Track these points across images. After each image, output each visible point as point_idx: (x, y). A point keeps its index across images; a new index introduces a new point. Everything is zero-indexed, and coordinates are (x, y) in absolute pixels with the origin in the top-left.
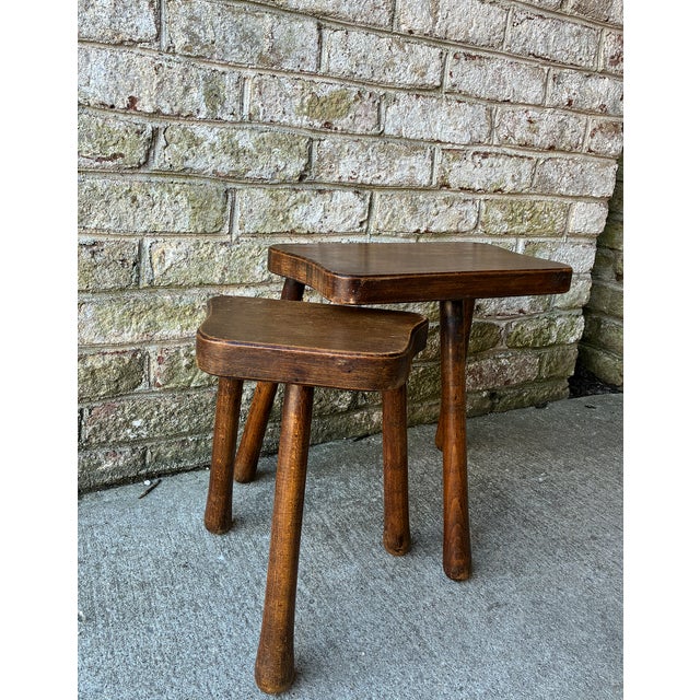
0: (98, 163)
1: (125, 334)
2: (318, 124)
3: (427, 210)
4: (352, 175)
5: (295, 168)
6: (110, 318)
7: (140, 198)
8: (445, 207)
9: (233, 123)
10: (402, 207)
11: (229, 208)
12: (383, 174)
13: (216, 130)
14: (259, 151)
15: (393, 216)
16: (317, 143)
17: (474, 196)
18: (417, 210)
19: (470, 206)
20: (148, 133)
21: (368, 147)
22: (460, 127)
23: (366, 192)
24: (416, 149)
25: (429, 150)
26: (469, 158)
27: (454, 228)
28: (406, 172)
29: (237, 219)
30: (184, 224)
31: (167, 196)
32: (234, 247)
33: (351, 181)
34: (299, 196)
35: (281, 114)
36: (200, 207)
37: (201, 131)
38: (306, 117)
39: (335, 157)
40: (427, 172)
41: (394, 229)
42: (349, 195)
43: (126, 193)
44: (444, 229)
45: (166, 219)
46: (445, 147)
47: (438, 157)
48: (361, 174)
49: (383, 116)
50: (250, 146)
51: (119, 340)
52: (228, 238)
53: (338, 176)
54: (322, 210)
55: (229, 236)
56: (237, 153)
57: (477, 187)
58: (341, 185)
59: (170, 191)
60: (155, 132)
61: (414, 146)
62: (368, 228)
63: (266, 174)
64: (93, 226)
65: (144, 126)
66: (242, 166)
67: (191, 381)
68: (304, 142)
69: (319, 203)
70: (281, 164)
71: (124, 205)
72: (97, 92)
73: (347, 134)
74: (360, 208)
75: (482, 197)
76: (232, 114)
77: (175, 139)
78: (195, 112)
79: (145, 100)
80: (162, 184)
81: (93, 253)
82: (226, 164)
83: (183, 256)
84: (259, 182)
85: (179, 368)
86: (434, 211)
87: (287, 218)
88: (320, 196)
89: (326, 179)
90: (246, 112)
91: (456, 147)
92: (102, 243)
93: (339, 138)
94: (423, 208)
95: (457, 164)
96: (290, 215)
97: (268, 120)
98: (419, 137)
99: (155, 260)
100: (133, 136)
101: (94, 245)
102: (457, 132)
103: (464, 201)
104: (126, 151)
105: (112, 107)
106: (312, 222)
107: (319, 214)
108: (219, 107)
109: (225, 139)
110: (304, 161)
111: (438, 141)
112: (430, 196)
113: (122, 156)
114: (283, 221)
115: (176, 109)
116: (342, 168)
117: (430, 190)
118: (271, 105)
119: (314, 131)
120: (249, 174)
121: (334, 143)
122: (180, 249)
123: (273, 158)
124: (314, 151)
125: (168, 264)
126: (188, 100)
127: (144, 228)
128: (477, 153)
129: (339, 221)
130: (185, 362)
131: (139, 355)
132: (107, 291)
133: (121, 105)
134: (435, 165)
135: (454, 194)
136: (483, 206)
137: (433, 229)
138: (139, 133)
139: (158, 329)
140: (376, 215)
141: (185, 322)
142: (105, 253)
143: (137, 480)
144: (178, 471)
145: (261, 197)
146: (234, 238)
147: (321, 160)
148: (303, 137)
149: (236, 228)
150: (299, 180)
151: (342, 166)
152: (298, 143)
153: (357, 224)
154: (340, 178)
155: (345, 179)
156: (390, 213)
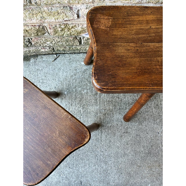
1: (33, 20)
51: (31, 22)
67: (64, 34)
85: (58, 31)
130: (60, 29)
131: (41, 27)
139: (45, 19)
141: (56, 17)
143: (52, 54)
144: (65, 53)
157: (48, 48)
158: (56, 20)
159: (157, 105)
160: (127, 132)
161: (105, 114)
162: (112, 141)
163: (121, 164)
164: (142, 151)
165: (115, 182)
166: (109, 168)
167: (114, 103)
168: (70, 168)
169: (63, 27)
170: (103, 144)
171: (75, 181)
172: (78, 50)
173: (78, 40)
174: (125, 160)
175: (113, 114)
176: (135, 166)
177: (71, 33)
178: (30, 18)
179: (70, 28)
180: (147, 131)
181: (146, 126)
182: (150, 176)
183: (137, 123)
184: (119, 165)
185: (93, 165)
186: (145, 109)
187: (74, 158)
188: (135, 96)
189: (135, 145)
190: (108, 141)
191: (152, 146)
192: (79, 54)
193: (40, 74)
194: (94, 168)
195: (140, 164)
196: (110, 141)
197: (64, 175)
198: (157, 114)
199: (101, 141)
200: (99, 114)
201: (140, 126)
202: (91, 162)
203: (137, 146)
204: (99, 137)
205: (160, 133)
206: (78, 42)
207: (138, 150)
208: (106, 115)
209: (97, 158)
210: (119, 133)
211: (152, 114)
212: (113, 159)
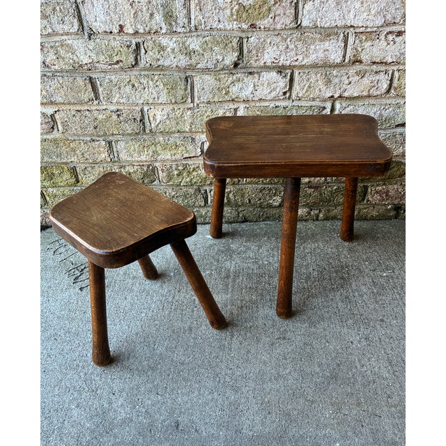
0: (110, 67)
1: (142, 157)
2: (245, 26)
3: (341, 81)
4: (274, 60)
5: (231, 58)
6: (133, 148)
7: (136, 85)
8: (358, 78)
9: (184, 33)
10: (317, 81)
11: (189, 88)
12: (300, 58)
13: (174, 39)
14: (204, 50)
15: (309, 87)
16: (246, 40)
17: (387, 68)
18: (330, 81)
19: (382, 76)
20: (134, 46)
21: (287, 38)
22: (373, 12)
23: (287, 71)
24: (329, 35)
25: (342, 35)
26: (382, 37)
27: (365, 93)
28: (321, 55)
29: (196, 94)
30: (163, 99)
31: (151, 83)
32: (196, 111)
33: (274, 65)
34: (235, 77)
35: (217, 22)
36: (172, 89)
37: (164, 41)
38: (235, 22)
39: (261, 49)
40: (341, 53)
41: (312, 96)
42: (274, 74)
43: (128, 82)
44: (355, 95)
45: (153, 96)
46: (358, 30)
47: (351, 40)
48: (281, 59)
49: (300, 12)
50: (198, 48)
51: (139, 159)
52: (192, 105)
53: (263, 62)
54: (252, 86)
55: (192, 104)
56: (189, 53)
57: (390, 60)
58: (266, 68)
59: (152, 80)
60: (138, 45)
61: (328, 33)
62: (290, 95)
63: (210, 65)
64: (115, 101)
65: (131, 42)
66: (193, 62)
67: (181, 182)
68: (235, 41)
69: (250, 81)
70: (220, 58)
71: (128, 89)
72: (101, 25)
73: (269, 30)
74: (282, 83)
75: (395, 68)
76: (184, 27)
77: (150, 48)
78: (159, 30)
79: (128, 25)
80: (147, 76)
81: (118, 116)
82: (183, 61)
83: (166, 117)
84: (206, 70)
85: (173, 175)
86: (347, 82)
87: (228, 92)
88: (250, 77)
89: (254, 64)
90: (193, 25)
91: (369, 30)
92: (121, 110)
93: (263, 35)
94: (337, 80)
95: (369, 43)
96: (230, 90)
97: (208, 28)
98: (334, 25)
99: (151, 119)
100: (125, 49)
101: (118, 111)
102: (370, 17)
103: (376, 72)
104: (123, 59)
105: (111, 32)
106: (246, 93)
107: (251, 88)
108: (174, 23)
109: (181, 45)
110: (236, 54)
111: (351, 26)
112: (343, 71)
113: (121, 61)
114: (226, 94)
115: (147, 29)
116: (266, 56)
117: (343, 66)
118: (209, 17)
119: (243, 31)
120: (199, 66)
121: (259, 39)
122: (163, 112)
123: (214, 54)
124: (245, 45)
125: (158, 121)
126: (153, 22)
127: (142, 102)
128: (390, 32)
129: (266, 91)
130: (176, 172)
131: (151, 168)
132: (130, 135)
133: (115, 31)
134: (348, 46)
135: (366, 68)
136: (396, 74)
137: (346, 94)
138: (128, 47)
139: (159, 155)
140: (296, 86)
141: (173, 152)
142: (124, 115)
145: (209, 79)
146: (195, 105)
147: (250, 52)
148: (235, 37)
149: (196, 99)
150: (234, 67)
151: (266, 54)
152: (231, 42)
153: (281, 93)
154: (265, 63)
155: (269, 64)
156: (307, 85)
158: (173, 157)
159: (347, 297)
160: (284, 338)
161: (242, 307)
162: (253, 352)
163: (269, 394)
164: (318, 373)
165: (255, 429)
166: (243, 400)
167: (260, 292)
168: (157, 394)
169: (181, 168)
170: (232, 355)
171: (164, 421)
173: (202, 194)
174: (278, 386)
175: (257, 307)
176: (302, 401)
177: (191, 180)
178: (139, 153)
179: (191, 170)
180: (328, 338)
181: (325, 330)
182: (338, 424)
183: (307, 324)
184: (265, 395)
185: (207, 393)
186: (322, 302)
188: (302, 282)
189: (301, 361)
190: (243, 352)
191: (338, 365)
194: (210, 397)
195: (312, 397)
197: (144, 407)
198: (346, 311)
199: (230, 349)
200: (229, 307)
201: (313, 330)
202: (205, 387)
203: (307, 363)
204: (226, 343)
205: (355, 342)
206: (202, 199)
207: (309, 370)
208: (244, 308)
209: (218, 379)
210: (268, 339)
211: (336, 310)
212: (252, 384)
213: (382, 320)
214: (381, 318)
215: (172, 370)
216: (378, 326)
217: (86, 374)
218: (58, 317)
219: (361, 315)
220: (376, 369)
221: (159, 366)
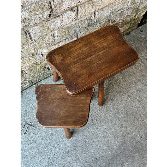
4: (69, 6)
5: (46, 15)
10: (89, 7)
11: (28, 36)
12: (81, 0)
14: (31, 16)
15: (86, 11)
16: (53, 2)
18: (94, 5)
23: (75, 8)
27: (107, 4)
32: (35, 43)
34: (51, 22)
39: (61, 3)
41: (87, 14)
42: (69, 12)
48: (72, 4)
50: (27, 16)
54: (60, 21)
56: (23, 21)
58: (66, 11)
62: (77, 18)
63: (36, 21)
66: (27, 24)
67: (36, 69)
68: (47, 4)
69: (58, 21)
70: (41, 16)
74: (73, 15)
83: (21, 52)
84: (36, 25)
85: (32, 69)
86: (101, 3)
87: (49, 29)
88: (58, 18)
89: (59, 12)
94: (97, 4)
97: (30, 4)
106: (58, 26)
107: (59, 23)
110: (49, 11)
116: (64, 6)
123: (37, 16)
124: (52, 5)
129: (67, 21)
137: (100, 8)
140: (80, 13)
143: (32, 85)
144: (41, 81)
145: (38, 28)
146: (33, 41)
147: (55, 7)
148: (46, 3)
149: (33, 38)
150: (49, 17)
151: (64, 5)
152: (45, 6)
153: (74, 19)
154: (64, 9)
155: (66, 9)
156: (84, 11)
157: (28, 83)
158: (30, 64)
159: (117, 84)
160: (108, 110)
162: (102, 121)
163: (114, 132)
164: (123, 117)
165: (117, 145)
166: (109, 139)
168: (84, 154)
169: (35, 65)
170: (97, 126)
171: (92, 160)
172: (48, 74)
173: (47, 68)
174: (115, 128)
175: (93, 104)
176: (124, 128)
177: (41, 66)
179: (40, 64)
180: (119, 103)
181: (117, 100)
182: (136, 129)
183: (111, 101)
184: (114, 133)
185: (98, 143)
186: (111, 90)
187: (84, 146)
189: (117, 115)
190: (99, 123)
191: (127, 110)
192: (51, 77)
193: (30, 103)
194: (100, 144)
195: (126, 125)
196: (101, 122)
197: (83, 161)
198: (119, 89)
199: (95, 124)
201: (114, 102)
202: (96, 142)
203: (118, 115)
204: (92, 123)
205: (127, 100)
206: (47, 70)
207: (120, 117)
209: (98, 137)
210: (103, 114)
211: (116, 91)
212: (108, 132)
213: (130, 87)
214: (129, 86)
215: (83, 143)
216: (130, 90)
217: (57, 163)
218: (27, 150)
219: (124, 88)
220: (136, 106)
221: (78, 145)
